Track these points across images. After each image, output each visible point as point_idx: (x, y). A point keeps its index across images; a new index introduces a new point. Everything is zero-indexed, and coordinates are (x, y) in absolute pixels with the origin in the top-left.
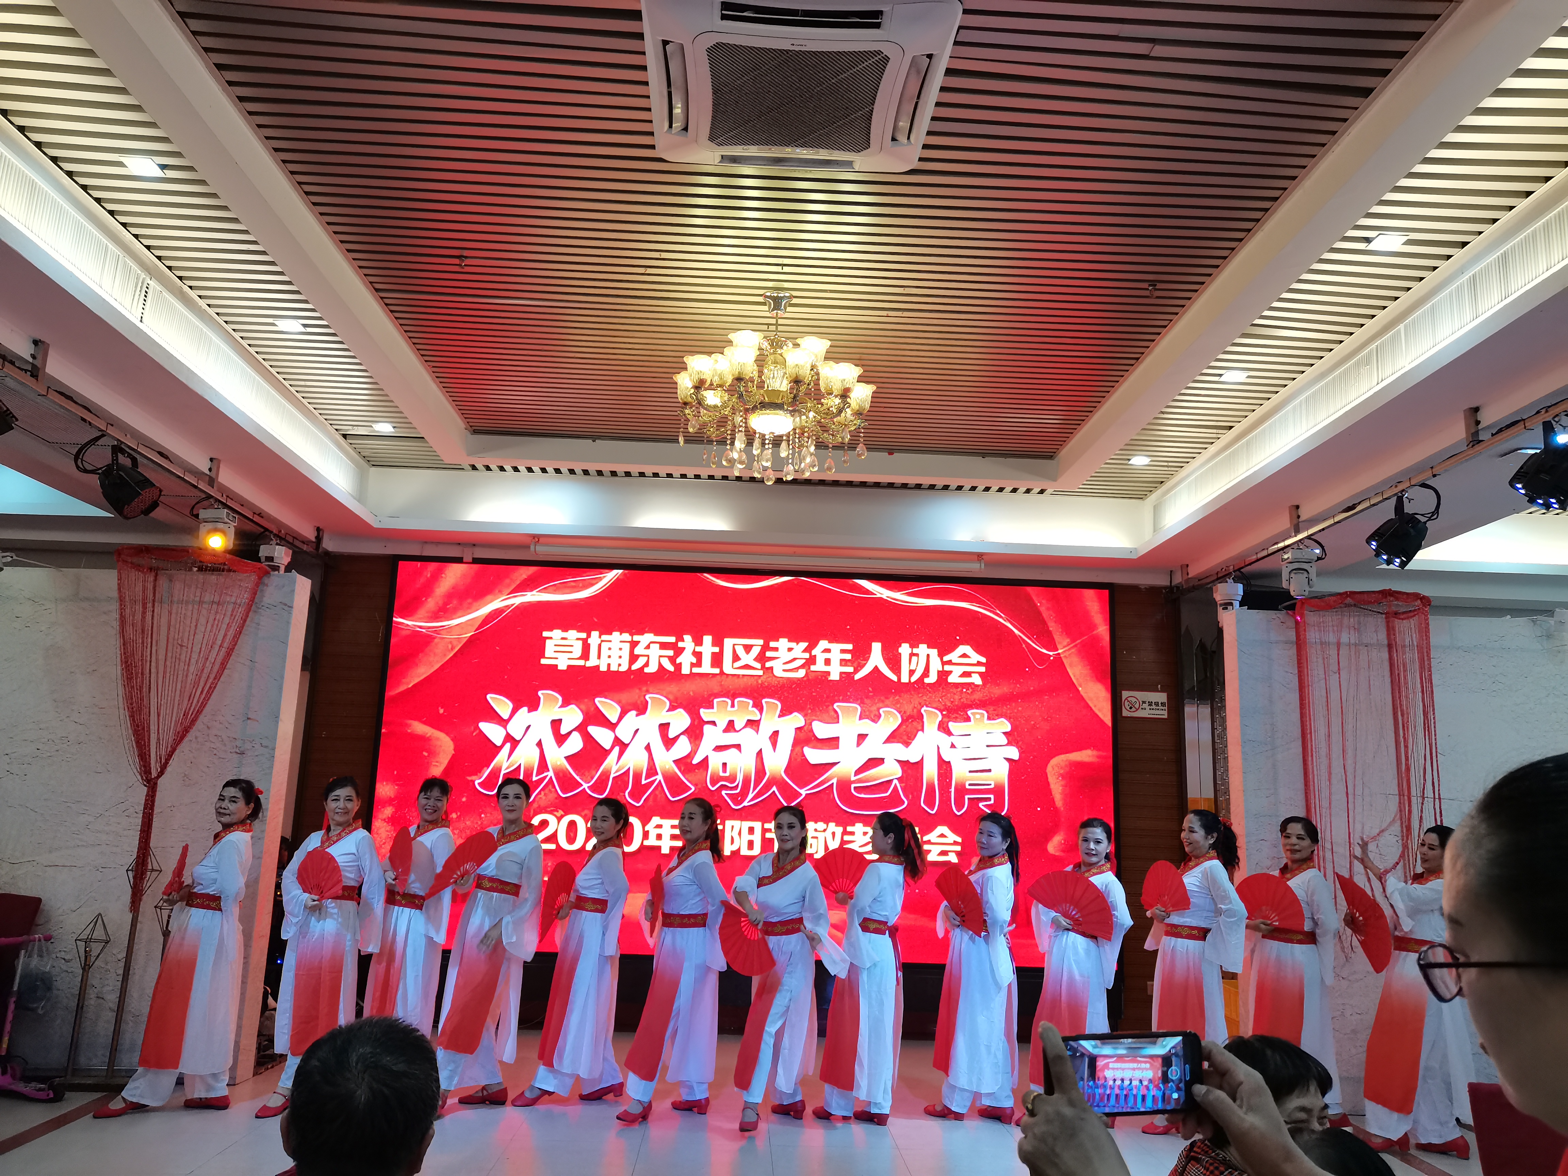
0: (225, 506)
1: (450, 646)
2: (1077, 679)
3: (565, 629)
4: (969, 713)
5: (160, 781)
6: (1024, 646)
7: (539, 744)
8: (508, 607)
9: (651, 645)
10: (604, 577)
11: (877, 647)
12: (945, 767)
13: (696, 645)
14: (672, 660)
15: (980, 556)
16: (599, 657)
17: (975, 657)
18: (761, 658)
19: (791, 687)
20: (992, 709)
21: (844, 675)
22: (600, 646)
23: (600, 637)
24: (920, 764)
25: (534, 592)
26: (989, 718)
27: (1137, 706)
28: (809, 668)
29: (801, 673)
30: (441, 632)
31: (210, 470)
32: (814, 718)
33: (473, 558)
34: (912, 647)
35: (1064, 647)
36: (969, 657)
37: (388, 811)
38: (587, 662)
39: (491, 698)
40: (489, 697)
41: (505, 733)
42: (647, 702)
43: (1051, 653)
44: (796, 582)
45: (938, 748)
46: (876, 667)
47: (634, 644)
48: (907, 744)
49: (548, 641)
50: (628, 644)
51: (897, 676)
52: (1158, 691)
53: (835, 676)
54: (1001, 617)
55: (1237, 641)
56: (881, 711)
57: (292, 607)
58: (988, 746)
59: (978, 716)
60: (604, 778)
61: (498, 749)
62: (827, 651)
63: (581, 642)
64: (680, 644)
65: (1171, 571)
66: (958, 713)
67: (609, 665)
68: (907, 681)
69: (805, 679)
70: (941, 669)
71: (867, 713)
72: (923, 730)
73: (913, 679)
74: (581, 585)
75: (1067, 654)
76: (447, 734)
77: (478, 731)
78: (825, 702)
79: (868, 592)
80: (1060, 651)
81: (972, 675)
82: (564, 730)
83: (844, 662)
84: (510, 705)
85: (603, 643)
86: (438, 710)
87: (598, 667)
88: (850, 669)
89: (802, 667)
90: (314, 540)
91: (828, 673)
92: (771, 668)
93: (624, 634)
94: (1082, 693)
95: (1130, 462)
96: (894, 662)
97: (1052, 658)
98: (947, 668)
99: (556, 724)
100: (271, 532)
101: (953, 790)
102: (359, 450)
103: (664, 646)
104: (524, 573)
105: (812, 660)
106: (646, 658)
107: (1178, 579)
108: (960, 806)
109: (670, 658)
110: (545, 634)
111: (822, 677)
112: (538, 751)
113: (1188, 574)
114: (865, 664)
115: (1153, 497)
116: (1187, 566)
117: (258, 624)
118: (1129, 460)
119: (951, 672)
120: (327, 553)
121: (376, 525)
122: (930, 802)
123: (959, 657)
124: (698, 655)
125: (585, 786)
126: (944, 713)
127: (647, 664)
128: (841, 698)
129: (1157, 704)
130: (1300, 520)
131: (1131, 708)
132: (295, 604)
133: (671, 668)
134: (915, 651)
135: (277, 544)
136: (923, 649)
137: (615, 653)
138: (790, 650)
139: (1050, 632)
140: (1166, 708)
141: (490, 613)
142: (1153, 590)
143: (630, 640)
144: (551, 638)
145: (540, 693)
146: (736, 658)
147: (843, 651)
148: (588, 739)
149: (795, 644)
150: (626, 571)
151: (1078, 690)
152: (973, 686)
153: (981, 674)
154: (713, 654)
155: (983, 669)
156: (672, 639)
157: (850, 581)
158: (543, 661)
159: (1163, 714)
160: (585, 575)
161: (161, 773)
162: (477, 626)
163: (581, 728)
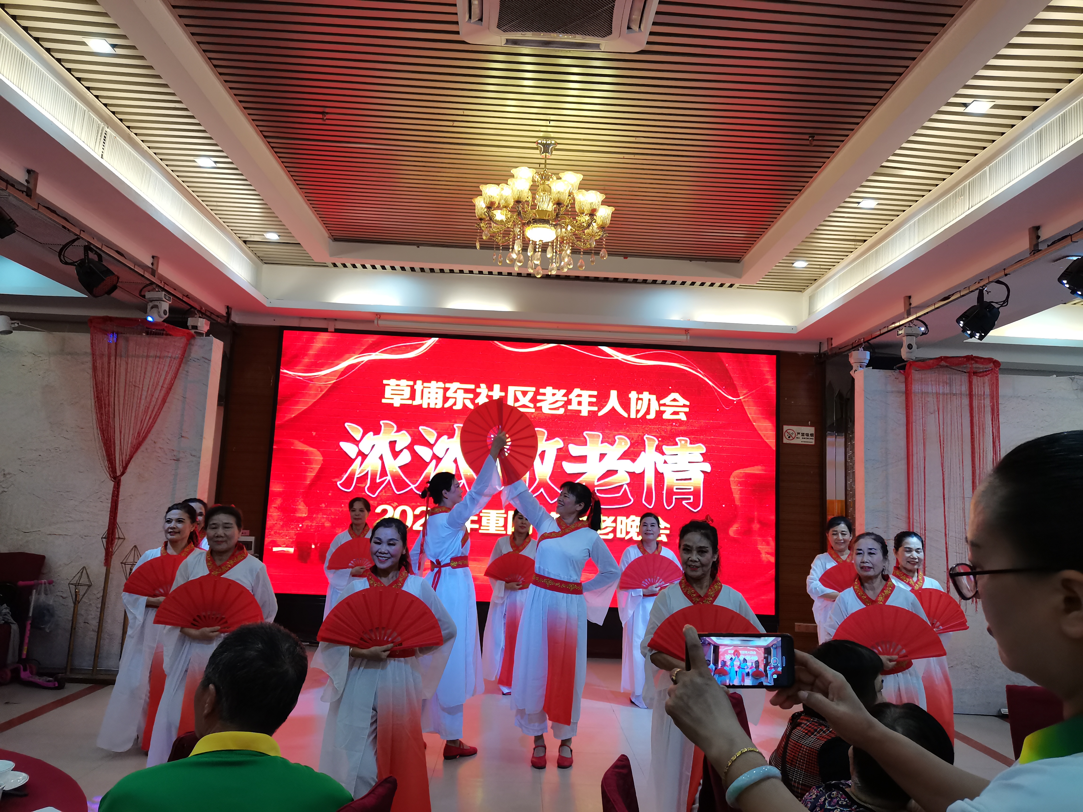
0: (163, 289)
1: (319, 390)
2: (753, 417)
3: (399, 379)
4: (677, 439)
5: (123, 478)
6: (716, 394)
7: (381, 458)
8: (359, 363)
9: (458, 390)
10: (426, 343)
11: (614, 394)
12: (659, 477)
13: (489, 391)
14: (472, 401)
15: (687, 331)
16: (422, 398)
17: (682, 401)
18: (534, 400)
19: (554, 420)
20: (693, 437)
21: (591, 413)
22: (422, 391)
23: (423, 384)
24: (642, 474)
25: (377, 353)
26: (691, 443)
27: (793, 436)
28: (567, 408)
29: (561, 411)
30: (313, 380)
31: (152, 264)
32: (570, 442)
33: (335, 329)
34: (638, 393)
35: (744, 395)
36: (678, 401)
37: (279, 501)
38: (414, 402)
40: (347, 425)
41: (357, 450)
42: (455, 429)
43: (735, 399)
44: (558, 348)
45: (655, 463)
46: (613, 407)
47: (446, 390)
48: (633, 461)
49: (386, 387)
50: (442, 390)
51: (627, 413)
52: (808, 426)
53: (584, 413)
54: (700, 373)
55: (864, 391)
56: (616, 438)
57: (210, 360)
58: (689, 462)
59: (683, 442)
61: (352, 461)
62: (580, 396)
63: (409, 388)
64: (478, 390)
65: (820, 343)
66: (669, 440)
67: (429, 404)
68: (635, 417)
69: (564, 415)
70: (658, 409)
71: (607, 439)
72: (645, 451)
73: (639, 416)
74: (409, 348)
75: (746, 399)
76: (318, 450)
77: (339, 448)
78: (578, 431)
79: (609, 355)
80: (741, 398)
82: (398, 449)
83: (591, 404)
84: (362, 431)
85: (424, 389)
86: (312, 434)
87: (421, 405)
88: (595, 409)
89: (562, 406)
90: (225, 314)
91: (580, 411)
92: (541, 407)
93: (439, 383)
94: (755, 426)
95: (793, 266)
96: (625, 404)
97: (735, 402)
98: (662, 408)
99: (392, 444)
100: (196, 309)
101: (665, 492)
102: (255, 252)
103: (467, 391)
104: (371, 339)
105: (569, 402)
107: (825, 348)
108: (669, 503)
109: (470, 399)
110: (385, 382)
111: (575, 413)
112: (380, 462)
113: (832, 345)
114: (606, 405)
115: (809, 291)
116: (832, 339)
117: (187, 372)
118: (793, 263)
119: (664, 412)
120: (234, 324)
121: (268, 305)
122: (649, 500)
123: (671, 401)
124: (490, 398)
125: (413, 486)
126: (660, 439)
127: (455, 404)
128: (588, 428)
129: (807, 435)
130: (912, 306)
131: (789, 437)
132: (212, 359)
133: (471, 407)
134: (641, 396)
135: (200, 317)
136: (646, 395)
137: (433, 396)
138: (554, 395)
139: (735, 384)
140: (814, 438)
141: (347, 367)
142: (808, 356)
143: (443, 387)
144: (389, 385)
145: (381, 422)
146: (516, 400)
147: (590, 396)
148: (415, 455)
149: (557, 390)
150: (441, 339)
151: (753, 425)
152: (680, 421)
153: (686, 413)
155: (687, 410)
156: (472, 386)
157: (596, 347)
158: (384, 401)
159: (812, 441)
160: (412, 341)
161: (123, 473)
162: (337, 376)
163: (410, 448)
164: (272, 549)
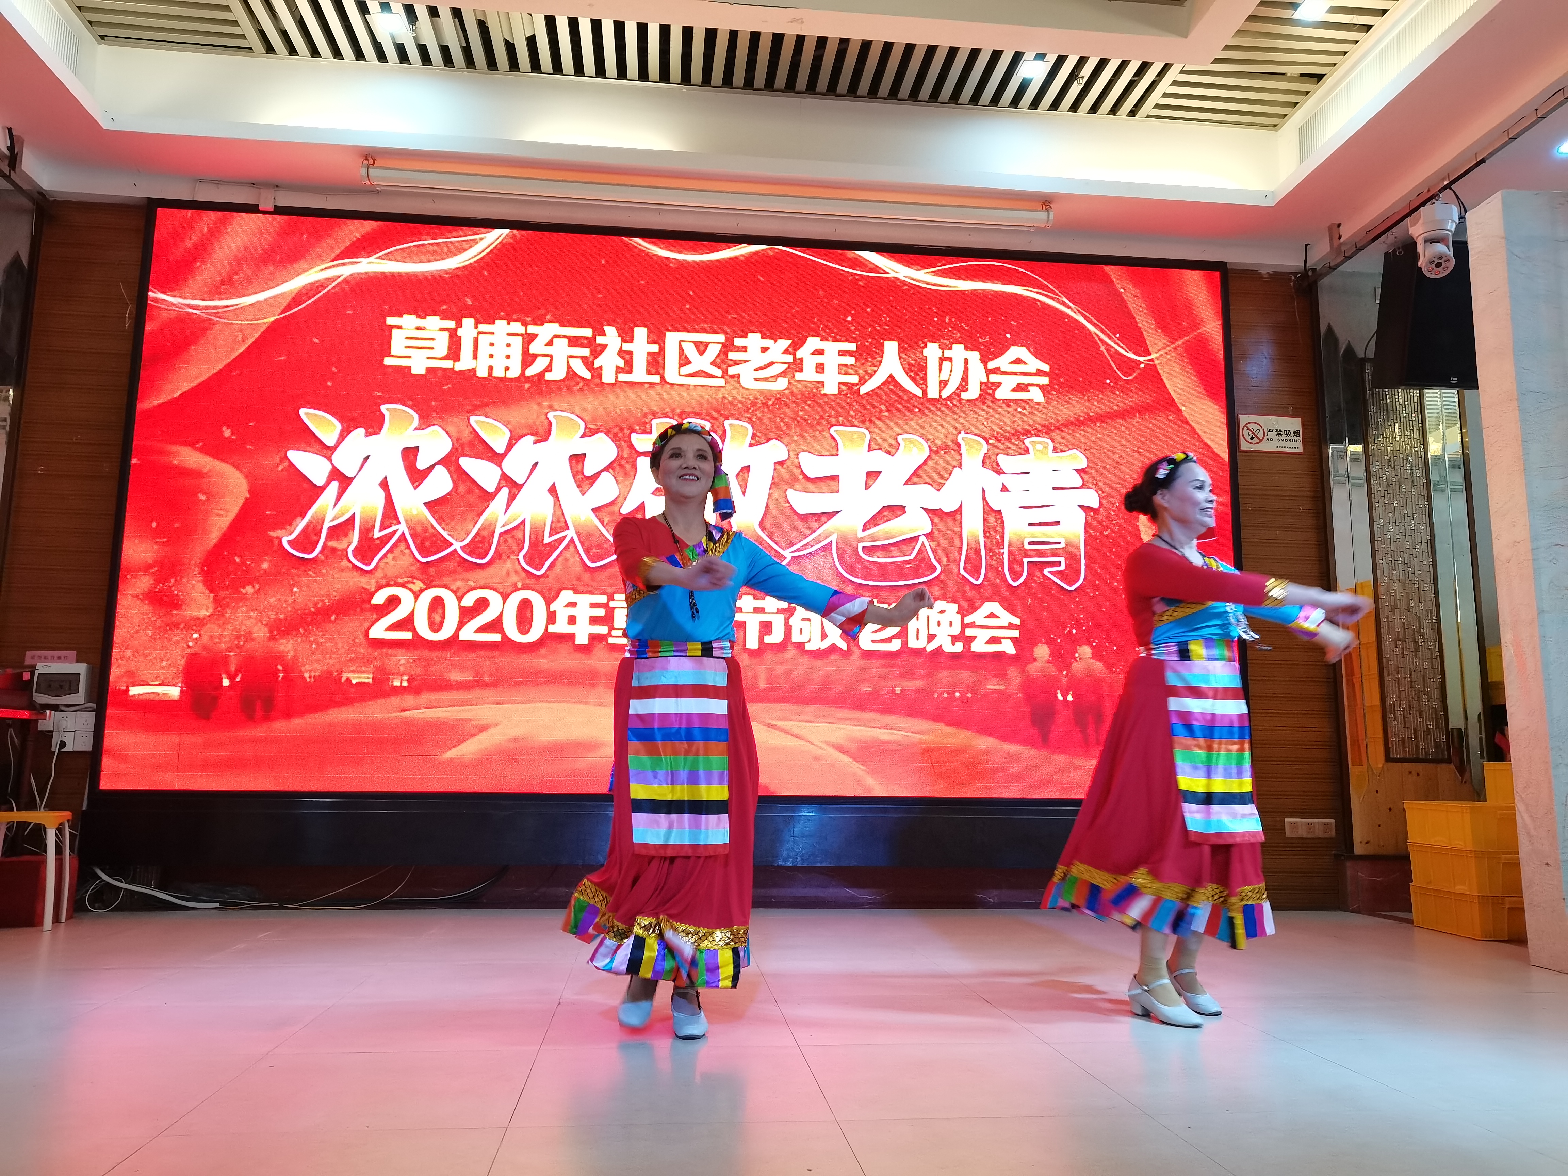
1: (240, 336)
2: (1179, 396)
3: (422, 315)
4: (1027, 442)
6: (1103, 348)
7: (384, 485)
8: (331, 280)
9: (555, 339)
10: (482, 239)
11: (891, 347)
12: (993, 519)
13: (623, 341)
14: (588, 363)
15: (1045, 201)
16: (475, 357)
17: (1034, 364)
18: (722, 361)
19: (766, 403)
20: (1060, 436)
21: (844, 387)
22: (476, 340)
23: (476, 327)
24: (956, 515)
25: (373, 259)
26: (1055, 450)
27: (1260, 435)
28: (794, 376)
29: (782, 384)
30: (226, 315)
32: (802, 448)
33: (275, 207)
34: (943, 348)
35: (1160, 350)
37: (144, 583)
38: (457, 363)
39: (306, 414)
40: (304, 413)
41: (329, 467)
42: (550, 424)
43: (1141, 359)
44: (771, 254)
45: (984, 491)
46: (891, 376)
48: (938, 486)
49: (394, 331)
50: (520, 338)
51: (921, 388)
52: (1288, 415)
53: (831, 388)
54: (1069, 307)
56: (900, 438)
58: (1054, 489)
59: (1039, 447)
60: (485, 533)
61: (318, 491)
62: (820, 352)
63: (446, 335)
64: (600, 340)
65: (1307, 245)
66: (1010, 442)
67: (491, 368)
68: (937, 397)
69: (788, 391)
70: (985, 381)
71: (880, 442)
72: (960, 467)
73: (946, 393)
74: (445, 250)
75: (1163, 360)
76: (238, 468)
77: (286, 464)
78: (818, 424)
79: (876, 269)
80: (1153, 356)
81: (1030, 388)
82: (422, 463)
83: (843, 369)
84: (338, 426)
85: (480, 336)
86: (222, 432)
87: (474, 371)
88: (854, 379)
89: (783, 374)
91: (822, 384)
92: (738, 376)
93: (512, 324)
94: (1185, 414)
96: (918, 372)
97: (1142, 366)
98: (994, 378)
99: (410, 454)
103: (574, 342)
104: (357, 229)
105: (798, 366)
106: (549, 359)
108: (1016, 575)
109: (584, 359)
110: (390, 321)
111: (812, 388)
112: (382, 494)
113: (1340, 237)
114: (875, 372)
115: (1298, 117)
116: (1339, 225)
119: (1000, 384)
121: (106, 124)
122: (973, 568)
123: (1011, 363)
124: (627, 357)
125: (457, 546)
127: (549, 368)
128: (841, 419)
129: (1288, 433)
131: (1252, 438)
133: (586, 374)
134: (947, 354)
136: (958, 352)
137: (500, 351)
138: (764, 350)
139: (1139, 330)
140: (1301, 438)
141: (304, 287)
142: (1279, 277)
143: (523, 332)
144: (400, 327)
145: (384, 408)
146: (684, 361)
147: (843, 353)
148: (460, 476)
149: (772, 341)
150: (515, 232)
151: (1181, 410)
152: (1031, 405)
153: (1041, 387)
154: (649, 354)
155: (1045, 380)
156: (587, 332)
157: (851, 254)
158: (388, 361)
160: (450, 235)
162: (282, 308)
163: (449, 461)
164: (128, 690)
